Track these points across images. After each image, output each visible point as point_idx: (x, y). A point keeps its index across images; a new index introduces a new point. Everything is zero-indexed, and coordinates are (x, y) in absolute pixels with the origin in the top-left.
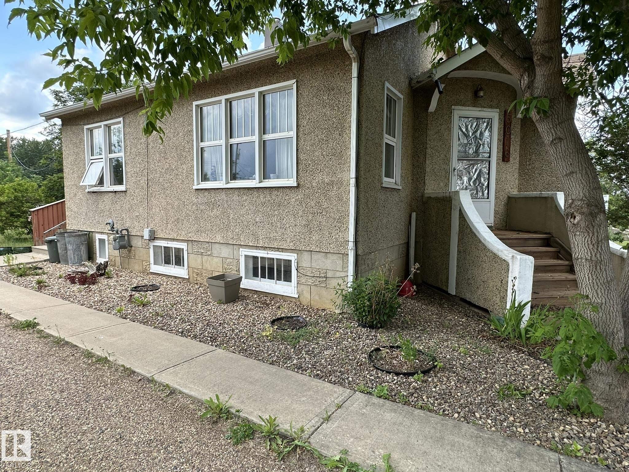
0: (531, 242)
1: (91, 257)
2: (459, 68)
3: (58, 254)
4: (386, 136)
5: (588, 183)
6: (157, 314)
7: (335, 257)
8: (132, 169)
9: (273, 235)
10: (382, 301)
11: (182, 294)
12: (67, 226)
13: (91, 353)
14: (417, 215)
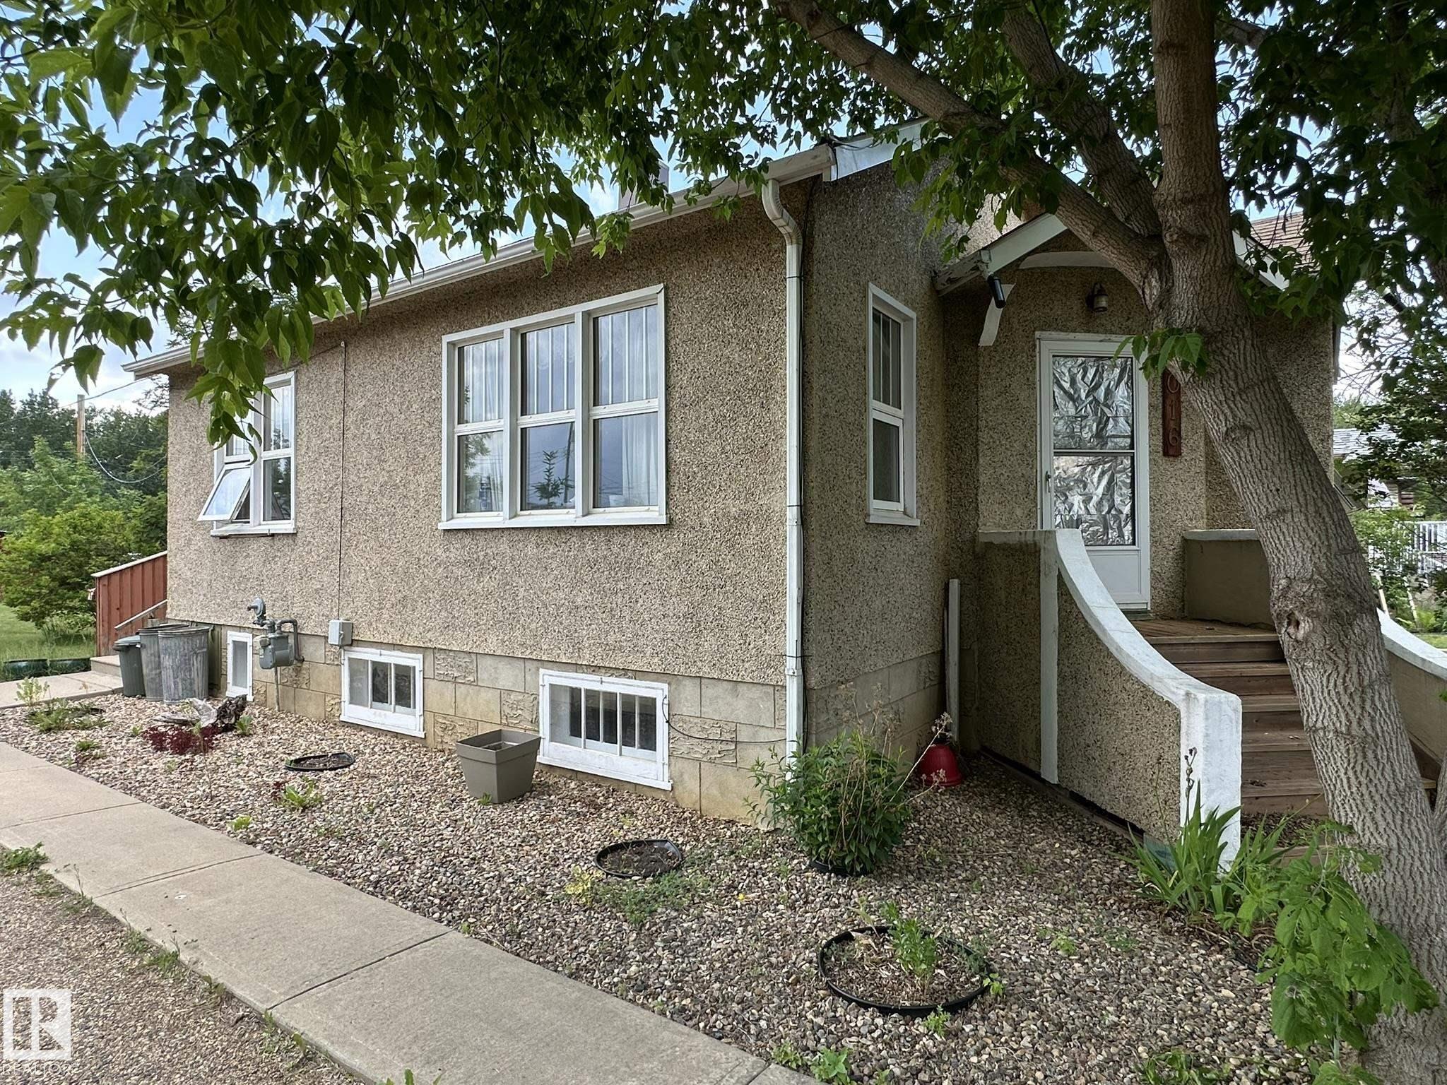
0: (1244, 652)
1: (213, 686)
2: (1045, 248)
3: (141, 675)
4: (874, 404)
5: (1323, 538)
6: (330, 833)
7: (756, 692)
8: (310, 485)
9: (614, 636)
10: (865, 808)
11: (401, 779)
12: (168, 611)
13: (144, 940)
14: (961, 584)
